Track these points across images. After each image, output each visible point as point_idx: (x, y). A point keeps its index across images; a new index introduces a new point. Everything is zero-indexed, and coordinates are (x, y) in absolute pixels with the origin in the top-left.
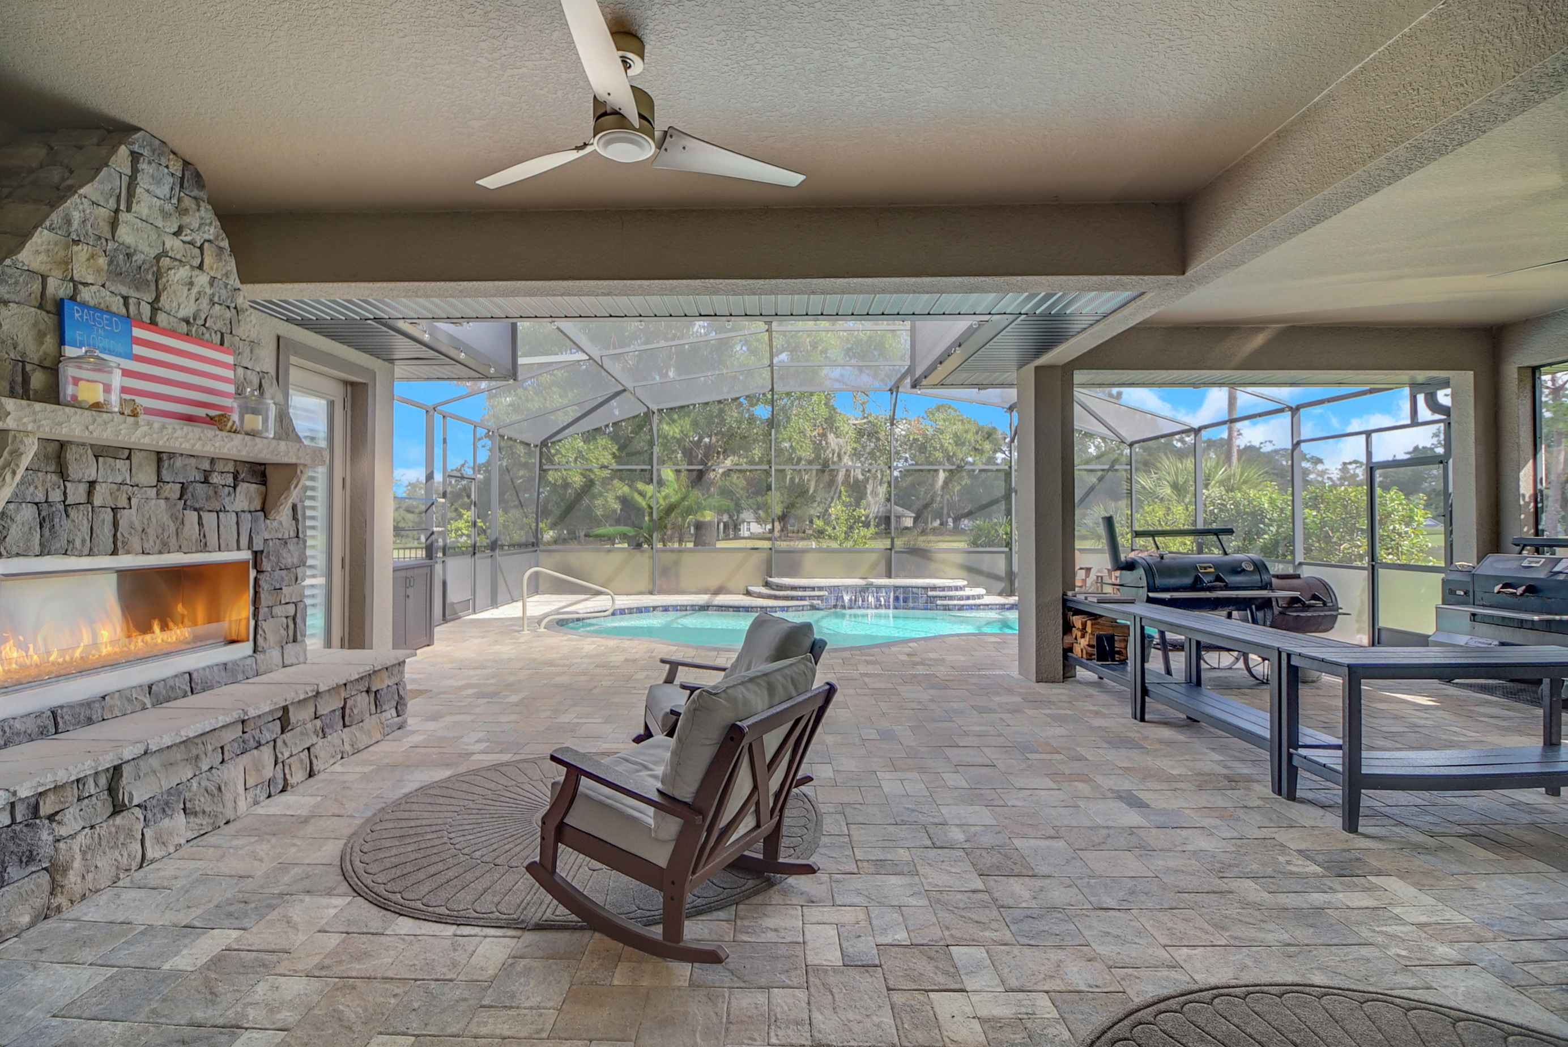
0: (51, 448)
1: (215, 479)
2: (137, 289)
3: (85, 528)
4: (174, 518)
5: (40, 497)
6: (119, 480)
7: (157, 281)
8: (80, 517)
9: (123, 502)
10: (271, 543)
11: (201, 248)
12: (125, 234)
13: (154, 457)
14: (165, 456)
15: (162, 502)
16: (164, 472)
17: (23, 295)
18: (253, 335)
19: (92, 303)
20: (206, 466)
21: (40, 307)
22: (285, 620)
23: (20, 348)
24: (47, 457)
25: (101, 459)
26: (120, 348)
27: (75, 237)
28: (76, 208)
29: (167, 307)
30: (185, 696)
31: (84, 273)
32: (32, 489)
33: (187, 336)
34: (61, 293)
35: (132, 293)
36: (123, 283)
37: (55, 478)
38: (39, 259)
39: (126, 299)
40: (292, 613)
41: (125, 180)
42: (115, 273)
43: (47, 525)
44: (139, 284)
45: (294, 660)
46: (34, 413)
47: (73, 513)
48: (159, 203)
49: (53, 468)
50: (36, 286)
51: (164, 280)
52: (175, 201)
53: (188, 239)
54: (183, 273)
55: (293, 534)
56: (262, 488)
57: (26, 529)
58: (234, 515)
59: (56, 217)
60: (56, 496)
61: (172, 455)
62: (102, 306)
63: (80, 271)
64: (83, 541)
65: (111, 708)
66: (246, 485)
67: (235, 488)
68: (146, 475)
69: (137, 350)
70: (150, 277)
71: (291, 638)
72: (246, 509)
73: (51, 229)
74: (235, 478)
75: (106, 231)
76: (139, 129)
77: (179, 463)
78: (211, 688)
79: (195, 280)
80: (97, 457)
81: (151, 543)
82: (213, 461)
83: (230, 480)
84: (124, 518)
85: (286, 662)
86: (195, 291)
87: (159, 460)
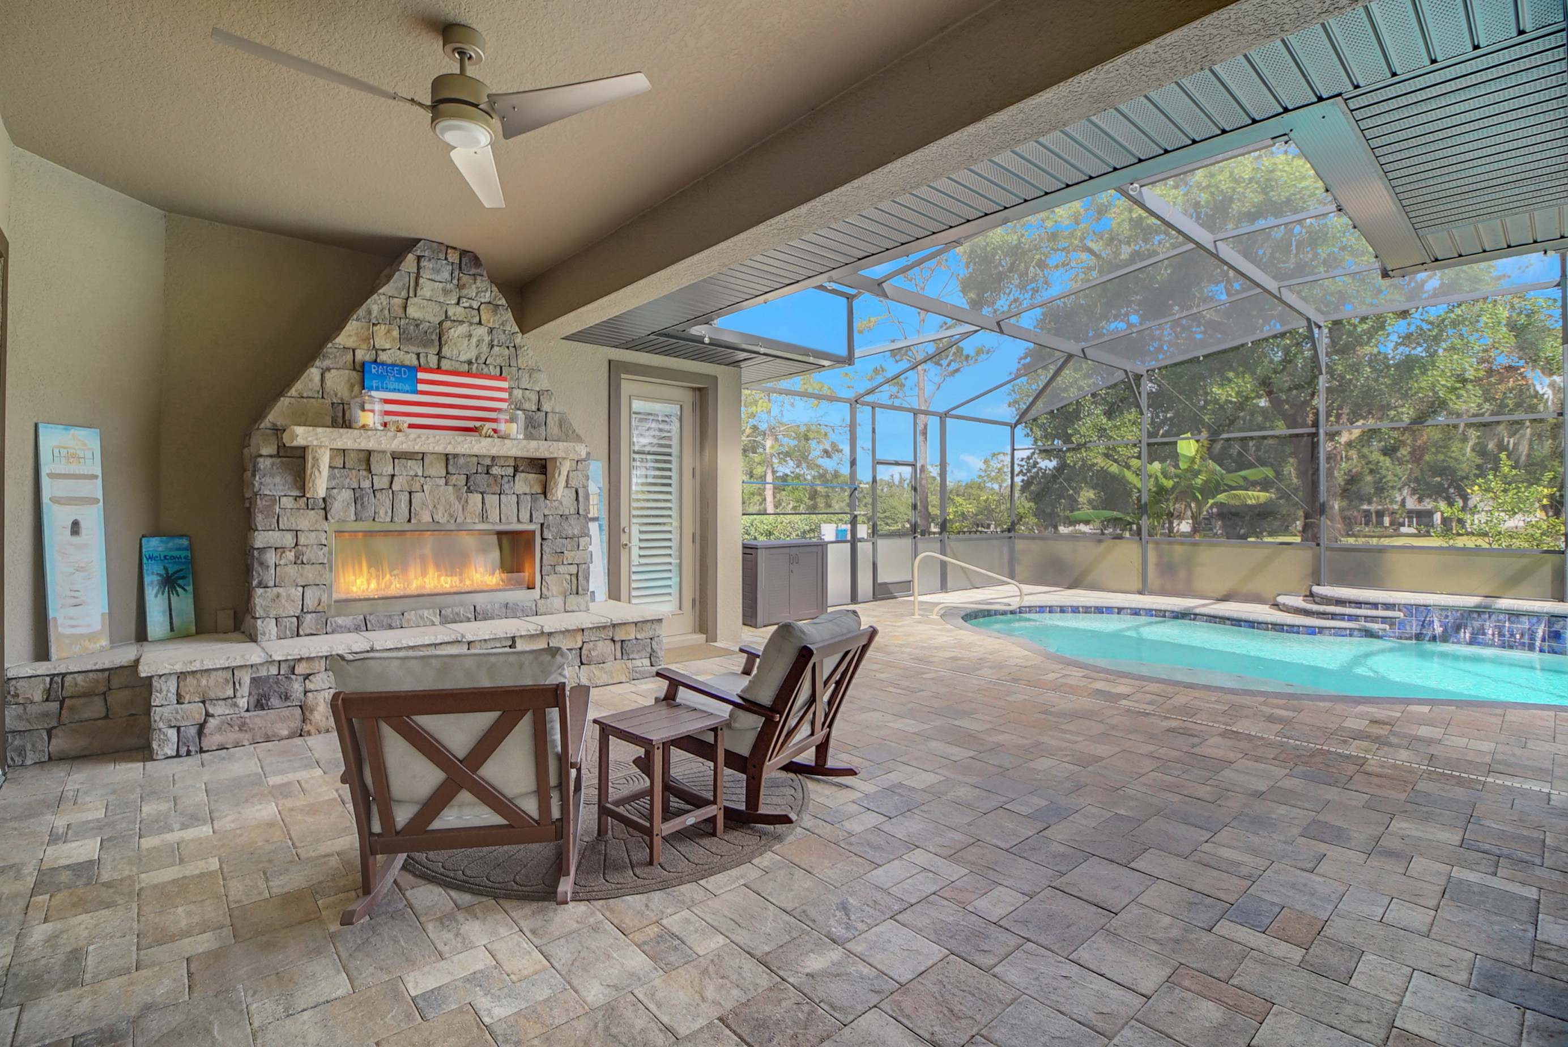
0: (362, 455)
1: (495, 470)
2: (425, 346)
3: (388, 504)
4: (459, 499)
5: (355, 485)
6: (412, 473)
7: (440, 338)
8: (385, 498)
9: (417, 487)
10: (551, 518)
11: (479, 309)
12: (413, 312)
13: (444, 458)
14: (450, 457)
15: (450, 488)
16: (450, 468)
17: (341, 364)
18: (531, 364)
19: (389, 361)
20: (488, 462)
21: (354, 369)
22: (568, 577)
23: (339, 395)
24: (359, 460)
25: (396, 461)
26: (407, 388)
27: (374, 321)
28: (375, 302)
29: (448, 355)
30: (469, 620)
31: (383, 342)
32: (348, 480)
33: (468, 374)
34: (367, 358)
35: (421, 350)
36: (413, 345)
37: (365, 473)
38: (352, 339)
39: (418, 355)
40: (575, 571)
41: (413, 276)
42: (405, 338)
43: (359, 502)
44: (426, 343)
45: (575, 608)
46: (317, 434)
47: (378, 494)
48: (441, 285)
49: (364, 467)
50: (349, 357)
51: (446, 337)
52: (455, 282)
53: (467, 305)
54: (462, 329)
55: (572, 511)
56: (543, 477)
57: (345, 504)
58: (514, 497)
59: (361, 312)
60: (366, 484)
61: (456, 456)
62: (398, 362)
63: (380, 342)
64: (386, 513)
65: (408, 621)
66: (523, 475)
67: (514, 477)
68: (437, 469)
69: (421, 387)
70: (434, 337)
71: (575, 591)
72: (528, 491)
73: (358, 320)
74: (516, 470)
75: (400, 312)
76: (419, 240)
77: (461, 461)
78: (492, 618)
79: (474, 333)
80: (394, 459)
81: (440, 514)
82: (493, 458)
83: (510, 471)
84: (417, 498)
85: (567, 609)
86: (474, 340)
87: (447, 460)
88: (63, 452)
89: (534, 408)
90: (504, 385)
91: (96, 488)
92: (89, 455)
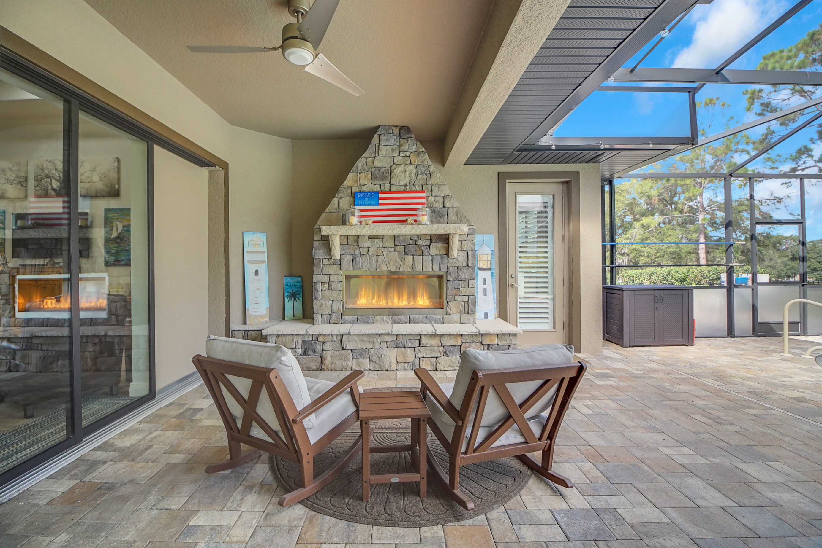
0: (355, 238)
1: (419, 243)
2: (383, 180)
3: (367, 262)
4: (401, 259)
5: (352, 253)
6: (377, 246)
7: (390, 175)
8: (365, 259)
9: (380, 253)
10: (451, 268)
11: (409, 156)
12: (377, 164)
13: (393, 237)
14: (396, 236)
15: (396, 253)
16: (396, 242)
17: (346, 194)
18: (439, 181)
19: (367, 190)
20: (416, 238)
21: (352, 197)
22: (463, 303)
23: (344, 210)
24: (354, 241)
25: (370, 240)
26: (374, 203)
27: (359, 172)
28: (360, 162)
29: (394, 183)
30: (406, 323)
31: (364, 181)
32: (349, 250)
33: (405, 192)
34: (357, 190)
35: (381, 183)
36: (377, 180)
37: (356, 247)
38: (350, 182)
39: (380, 185)
40: (466, 300)
41: (377, 145)
42: (374, 177)
43: (354, 261)
44: (383, 178)
45: (467, 322)
47: (362, 257)
48: (391, 147)
49: (356, 244)
50: (349, 191)
51: (393, 174)
52: (398, 144)
53: (403, 155)
54: (401, 168)
55: (464, 264)
56: (446, 245)
57: (349, 262)
58: (430, 257)
59: (354, 168)
60: (357, 252)
61: (399, 236)
62: (371, 190)
63: (363, 181)
64: (366, 266)
65: (377, 320)
66: (434, 244)
67: (430, 245)
68: (390, 243)
69: (381, 201)
70: (387, 175)
71: (467, 312)
72: (438, 254)
73: (353, 172)
74: (431, 242)
75: (371, 164)
76: (380, 126)
77: (401, 238)
78: (418, 323)
79: (407, 169)
80: (369, 238)
81: (391, 267)
82: (418, 236)
83: (428, 242)
84: (380, 258)
85: (462, 322)
86: (407, 173)
87: (395, 238)
88: (252, 243)
89: (441, 206)
90: (423, 195)
91: (265, 257)
92: (262, 243)
